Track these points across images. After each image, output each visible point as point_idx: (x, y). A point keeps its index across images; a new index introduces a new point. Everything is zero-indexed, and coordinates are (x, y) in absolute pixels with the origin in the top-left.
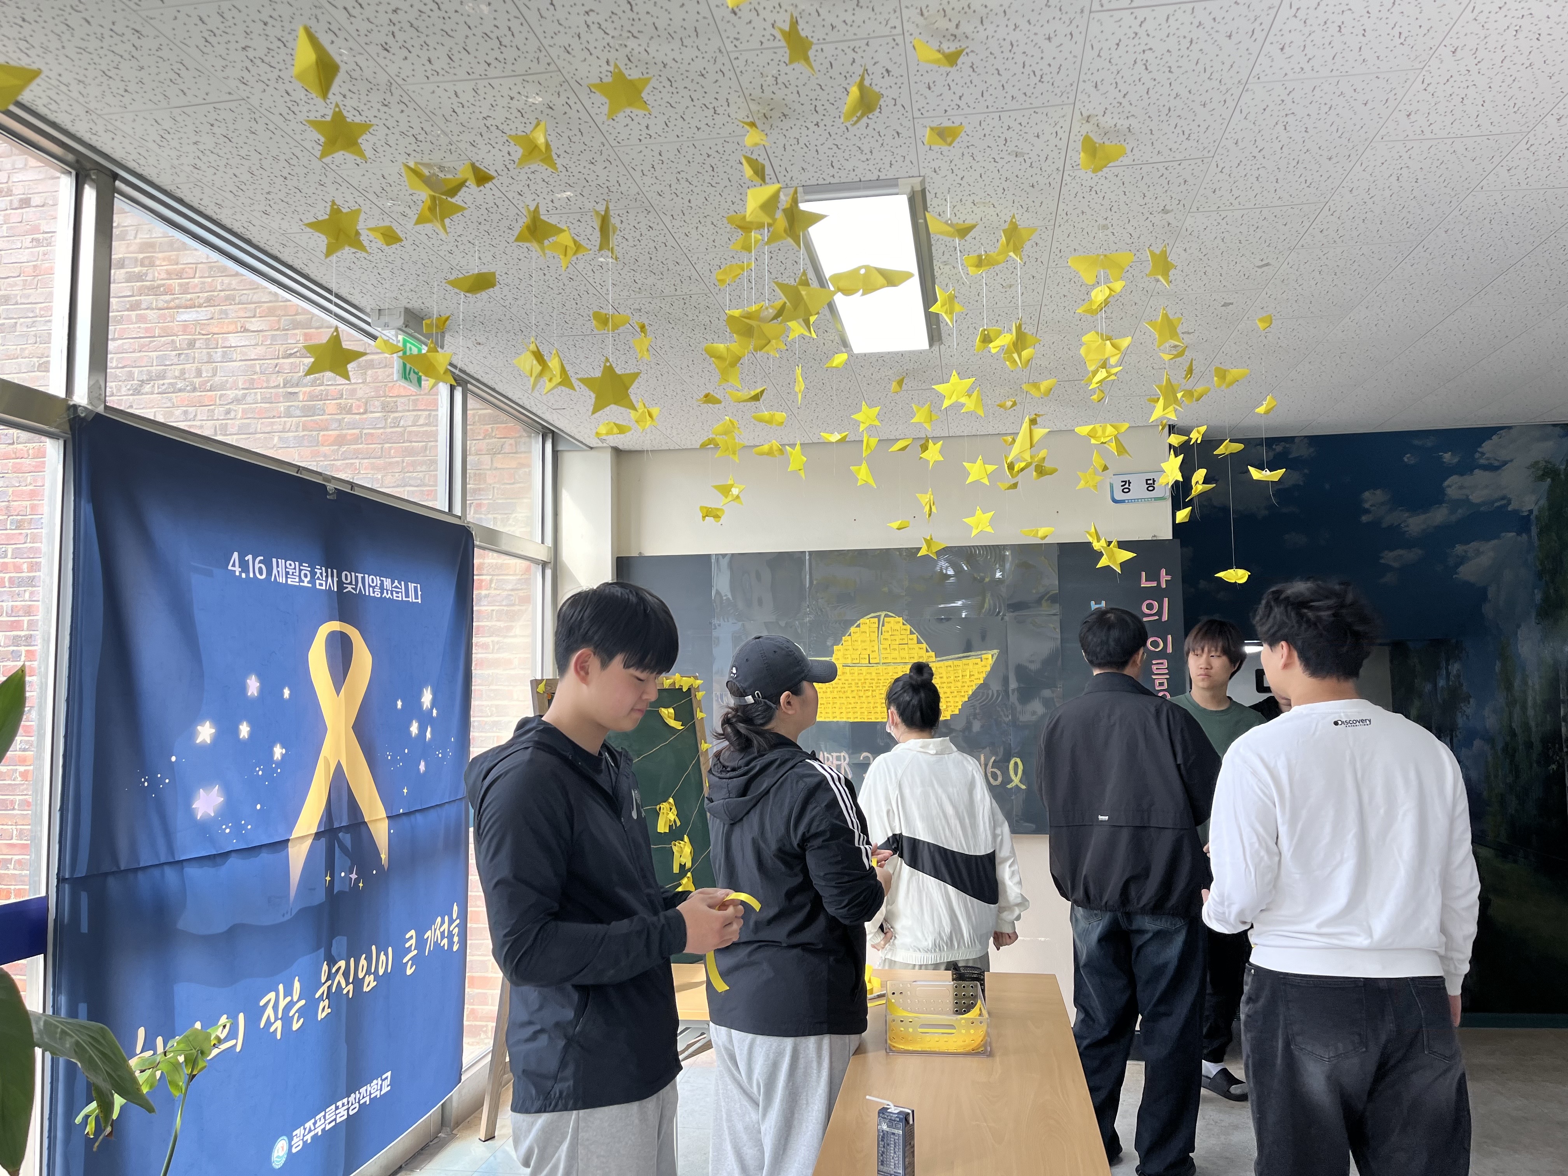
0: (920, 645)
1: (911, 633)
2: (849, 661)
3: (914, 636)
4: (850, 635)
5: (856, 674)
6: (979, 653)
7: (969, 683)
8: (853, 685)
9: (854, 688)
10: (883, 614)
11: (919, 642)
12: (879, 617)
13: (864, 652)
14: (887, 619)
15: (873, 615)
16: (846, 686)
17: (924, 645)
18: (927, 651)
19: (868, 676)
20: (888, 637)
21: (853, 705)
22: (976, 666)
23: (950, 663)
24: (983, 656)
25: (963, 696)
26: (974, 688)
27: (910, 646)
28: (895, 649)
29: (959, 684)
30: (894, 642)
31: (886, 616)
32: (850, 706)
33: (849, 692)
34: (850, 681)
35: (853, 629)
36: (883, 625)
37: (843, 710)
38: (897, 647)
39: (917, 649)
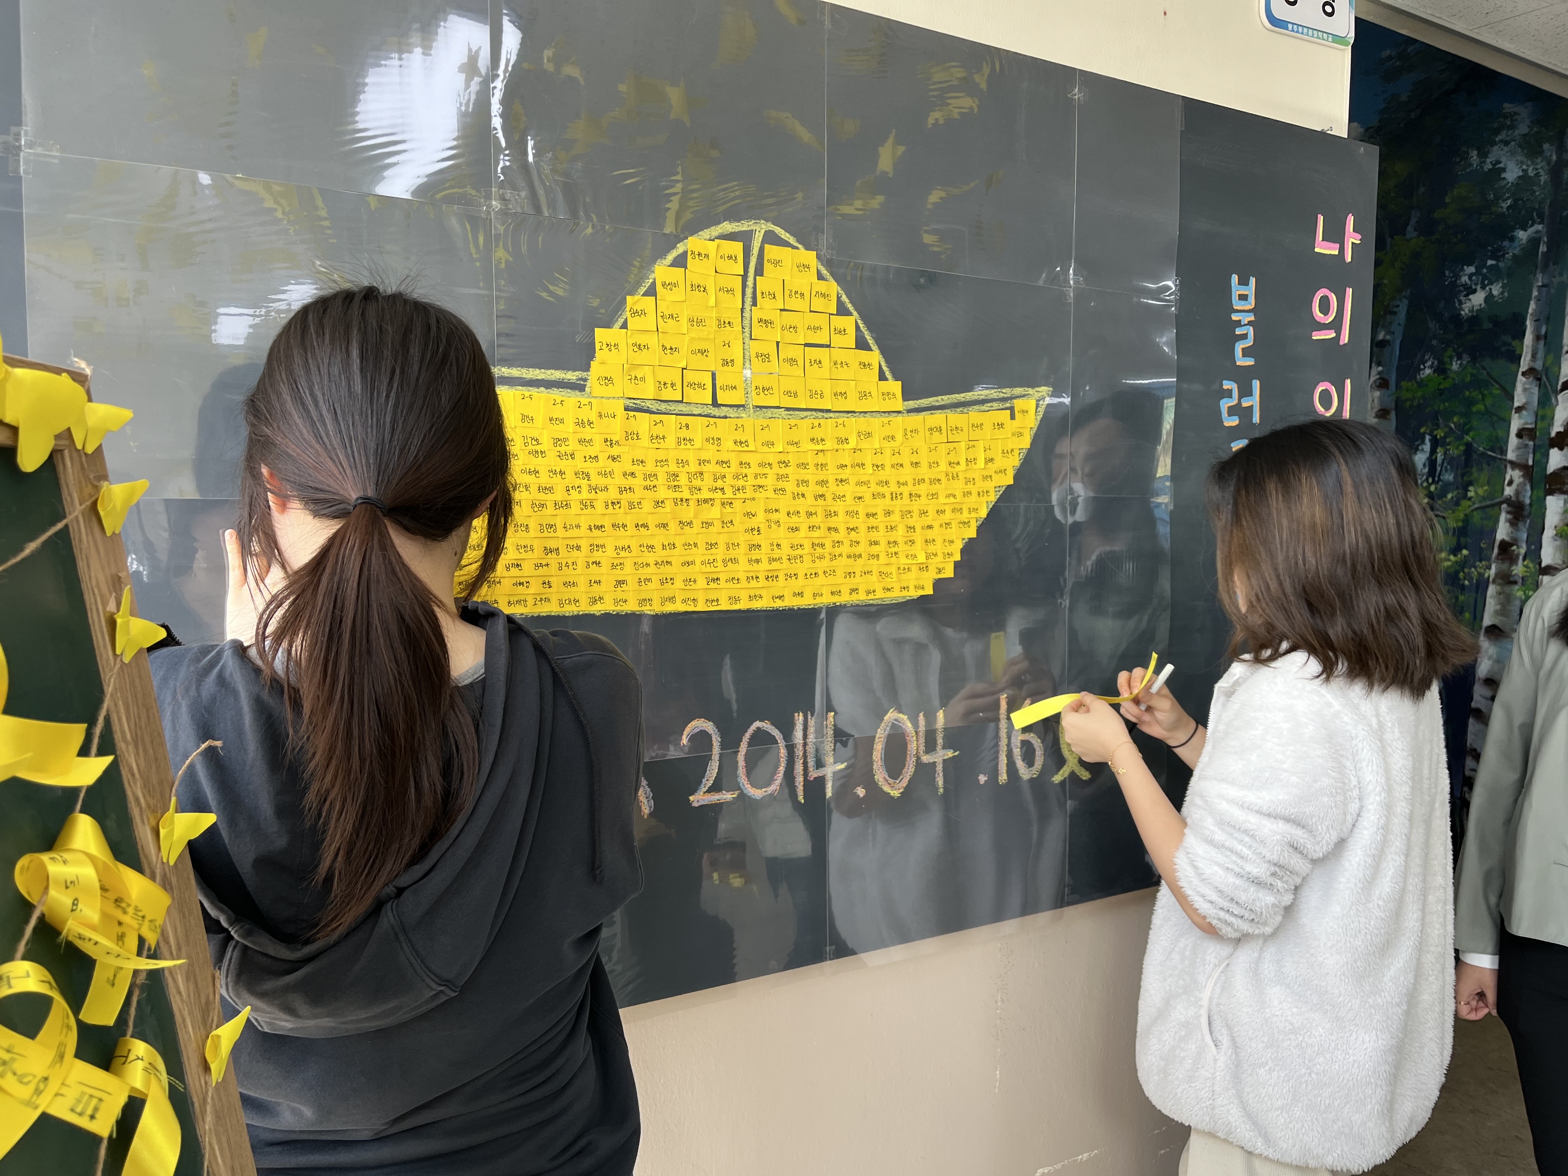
0: (863, 355)
1: (842, 311)
2: (647, 391)
3: (849, 323)
4: (651, 292)
5: (671, 441)
6: (1007, 392)
7: (981, 485)
8: (662, 479)
9: (663, 493)
10: (760, 228)
11: (861, 344)
12: (745, 238)
13: (698, 361)
14: (772, 251)
15: (728, 227)
16: (637, 482)
17: (875, 357)
18: (882, 377)
19: (710, 453)
20: (775, 316)
21: (660, 554)
22: (1000, 434)
23: (937, 418)
24: (1018, 404)
25: (966, 524)
26: (993, 498)
27: (839, 355)
28: (792, 361)
29: (958, 487)
30: (790, 337)
31: (771, 238)
32: (651, 558)
33: (647, 506)
34: (650, 467)
35: (662, 272)
36: (759, 271)
37: (628, 572)
38: (796, 352)
39: (855, 365)
